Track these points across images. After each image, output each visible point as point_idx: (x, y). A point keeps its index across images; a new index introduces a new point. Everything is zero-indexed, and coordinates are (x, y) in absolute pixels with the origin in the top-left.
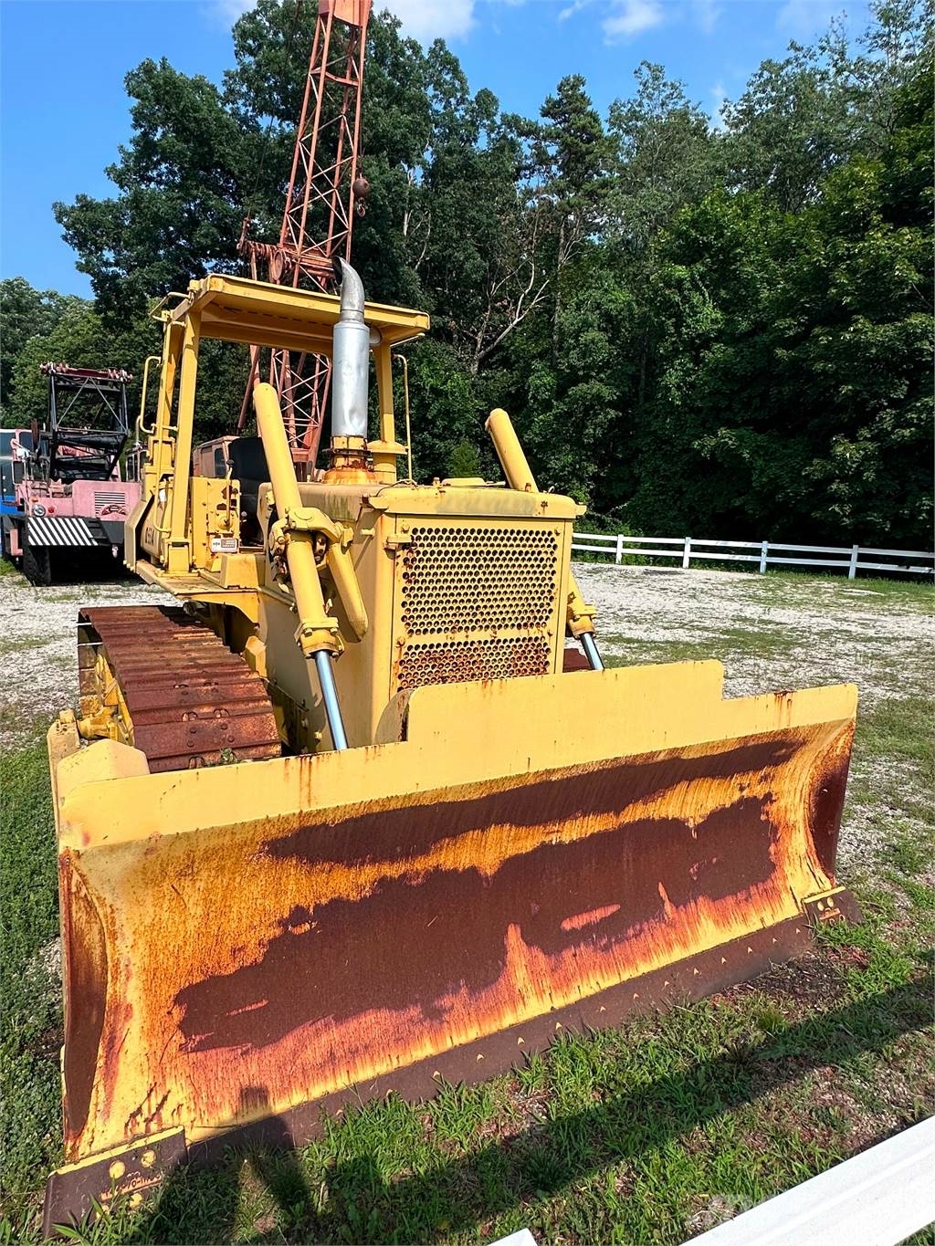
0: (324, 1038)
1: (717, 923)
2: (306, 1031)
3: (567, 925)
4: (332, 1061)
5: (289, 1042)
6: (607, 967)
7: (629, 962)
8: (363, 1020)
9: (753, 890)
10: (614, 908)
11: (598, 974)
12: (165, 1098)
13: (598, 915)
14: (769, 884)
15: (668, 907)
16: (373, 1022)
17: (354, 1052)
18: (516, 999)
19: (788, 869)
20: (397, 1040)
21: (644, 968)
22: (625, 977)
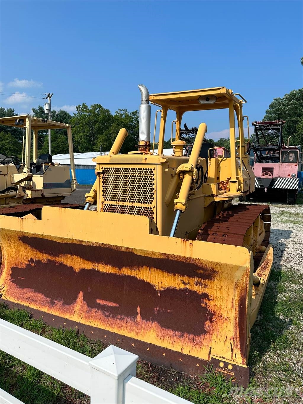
0: (30, 294)
1: (157, 335)
2: (28, 290)
3: (98, 301)
4: (28, 299)
5: (24, 290)
6: (104, 322)
7: (112, 325)
8: (39, 294)
9: (186, 335)
10: (117, 305)
11: (100, 322)
12: (4, 287)
13: (110, 304)
14: (198, 338)
15: (139, 317)
16: (40, 296)
17: (33, 300)
18: (72, 313)
19: (214, 337)
20: (42, 304)
21: (116, 331)
22: (107, 329)
